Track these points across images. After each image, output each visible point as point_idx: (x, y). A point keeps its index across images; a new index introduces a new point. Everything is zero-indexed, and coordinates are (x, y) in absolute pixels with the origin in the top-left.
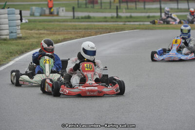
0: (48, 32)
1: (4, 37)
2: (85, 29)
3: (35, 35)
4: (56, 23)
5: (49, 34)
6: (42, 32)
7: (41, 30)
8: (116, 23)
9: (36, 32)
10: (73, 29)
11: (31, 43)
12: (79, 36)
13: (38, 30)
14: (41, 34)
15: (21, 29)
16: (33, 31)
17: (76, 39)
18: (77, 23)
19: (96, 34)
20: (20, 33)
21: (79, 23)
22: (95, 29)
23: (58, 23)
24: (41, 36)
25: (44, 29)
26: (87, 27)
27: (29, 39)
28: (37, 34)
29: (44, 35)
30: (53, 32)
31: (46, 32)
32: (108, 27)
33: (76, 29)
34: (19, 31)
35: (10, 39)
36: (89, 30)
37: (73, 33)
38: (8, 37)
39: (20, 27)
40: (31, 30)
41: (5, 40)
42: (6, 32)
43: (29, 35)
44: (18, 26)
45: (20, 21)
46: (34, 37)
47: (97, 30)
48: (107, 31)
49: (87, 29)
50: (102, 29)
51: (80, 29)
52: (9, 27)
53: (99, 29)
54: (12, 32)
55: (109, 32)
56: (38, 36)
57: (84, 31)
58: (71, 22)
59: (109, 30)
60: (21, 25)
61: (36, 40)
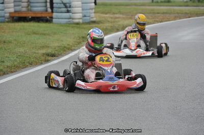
0: (124, 16)
1: (77, 21)
2: (163, 13)
3: (109, 20)
4: (134, 7)
5: (124, 19)
6: (117, 16)
7: (116, 14)
8: (197, 8)
9: (112, 16)
10: (150, 13)
11: (105, 27)
12: (157, 21)
13: (114, 13)
14: (116, 18)
15: (95, 13)
16: (107, 15)
17: (153, 23)
18: (155, 7)
19: (175, 18)
20: (94, 17)
21: (158, 7)
22: (174, 13)
23: (136, 7)
24: (117, 20)
25: (120, 13)
26: (165, 11)
27: (103, 23)
28: (112, 18)
29: (120, 19)
30: (129, 17)
31: (121, 16)
32: (188, 12)
33: (154, 13)
34: (93, 15)
35: (83, 23)
36: (168, 15)
37: (150, 17)
38: (81, 21)
39: (93, 11)
40: (106, 14)
41: (78, 24)
42: (79, 15)
43: (103, 19)
44: (92, 9)
45: (94, 4)
46: (109, 21)
47: (177, 15)
48: (188, 16)
49: (166, 13)
50: (182, 13)
51: (158, 13)
52: (83, 10)
53: (178, 13)
54: (85, 16)
55: (189, 17)
56: (113, 20)
57: (162, 15)
58: (149, 6)
59: (189, 15)
60: (95, 8)
61: (110, 25)
